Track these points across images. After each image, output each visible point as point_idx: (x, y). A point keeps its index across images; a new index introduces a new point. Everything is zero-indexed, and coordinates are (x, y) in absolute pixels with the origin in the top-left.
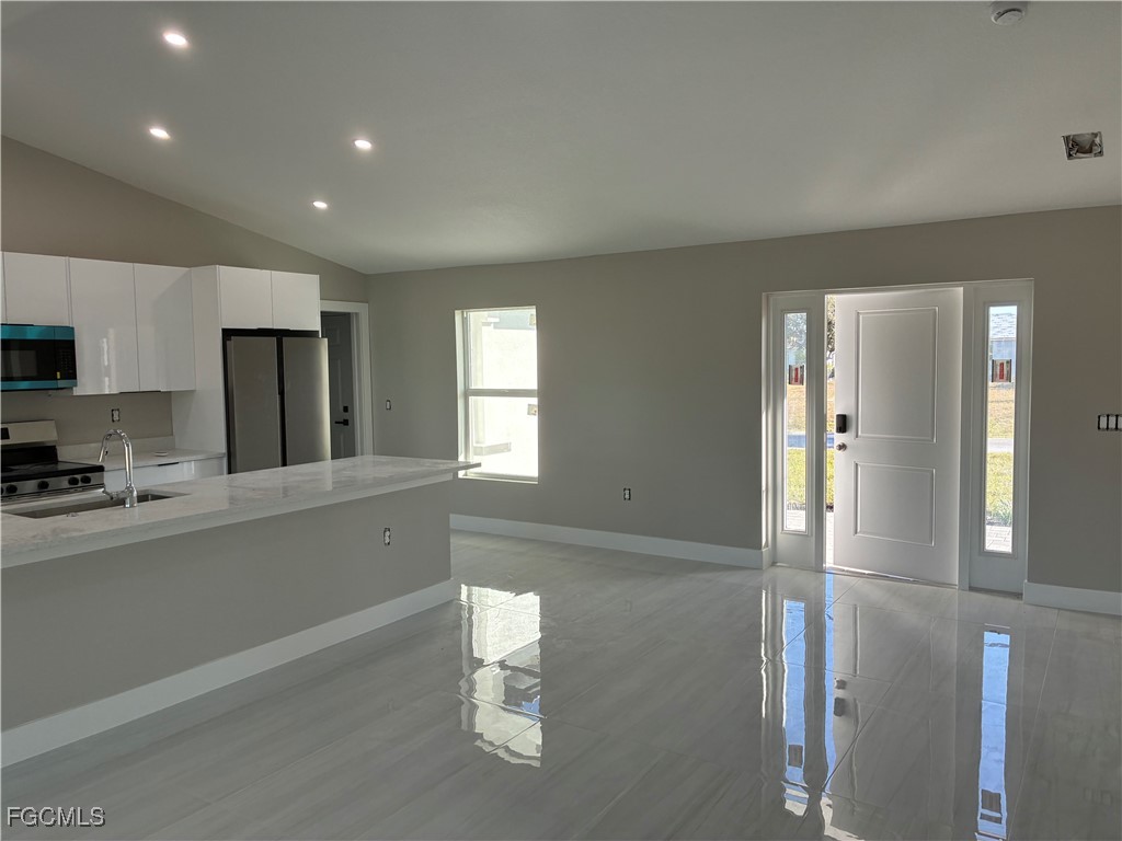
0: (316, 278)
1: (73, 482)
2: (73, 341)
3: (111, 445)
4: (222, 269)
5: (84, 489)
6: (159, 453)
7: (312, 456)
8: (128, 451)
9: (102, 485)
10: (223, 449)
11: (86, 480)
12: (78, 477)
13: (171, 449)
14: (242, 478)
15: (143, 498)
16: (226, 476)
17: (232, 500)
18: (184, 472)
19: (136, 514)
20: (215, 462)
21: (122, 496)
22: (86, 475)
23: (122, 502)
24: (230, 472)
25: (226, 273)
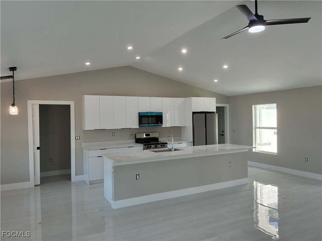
0: (215, 98)
1: (162, 146)
2: (162, 116)
3: (169, 138)
4: (193, 98)
5: (164, 148)
6: (178, 140)
7: (213, 143)
8: (173, 139)
9: (167, 147)
10: (192, 140)
11: (164, 146)
12: (163, 145)
13: (181, 140)
14: (196, 147)
15: (175, 150)
16: (193, 147)
17: (194, 152)
18: (184, 145)
19: (173, 153)
20: (190, 143)
21: (171, 149)
22: (164, 145)
23: (171, 150)
24: (193, 146)
25: (194, 99)
